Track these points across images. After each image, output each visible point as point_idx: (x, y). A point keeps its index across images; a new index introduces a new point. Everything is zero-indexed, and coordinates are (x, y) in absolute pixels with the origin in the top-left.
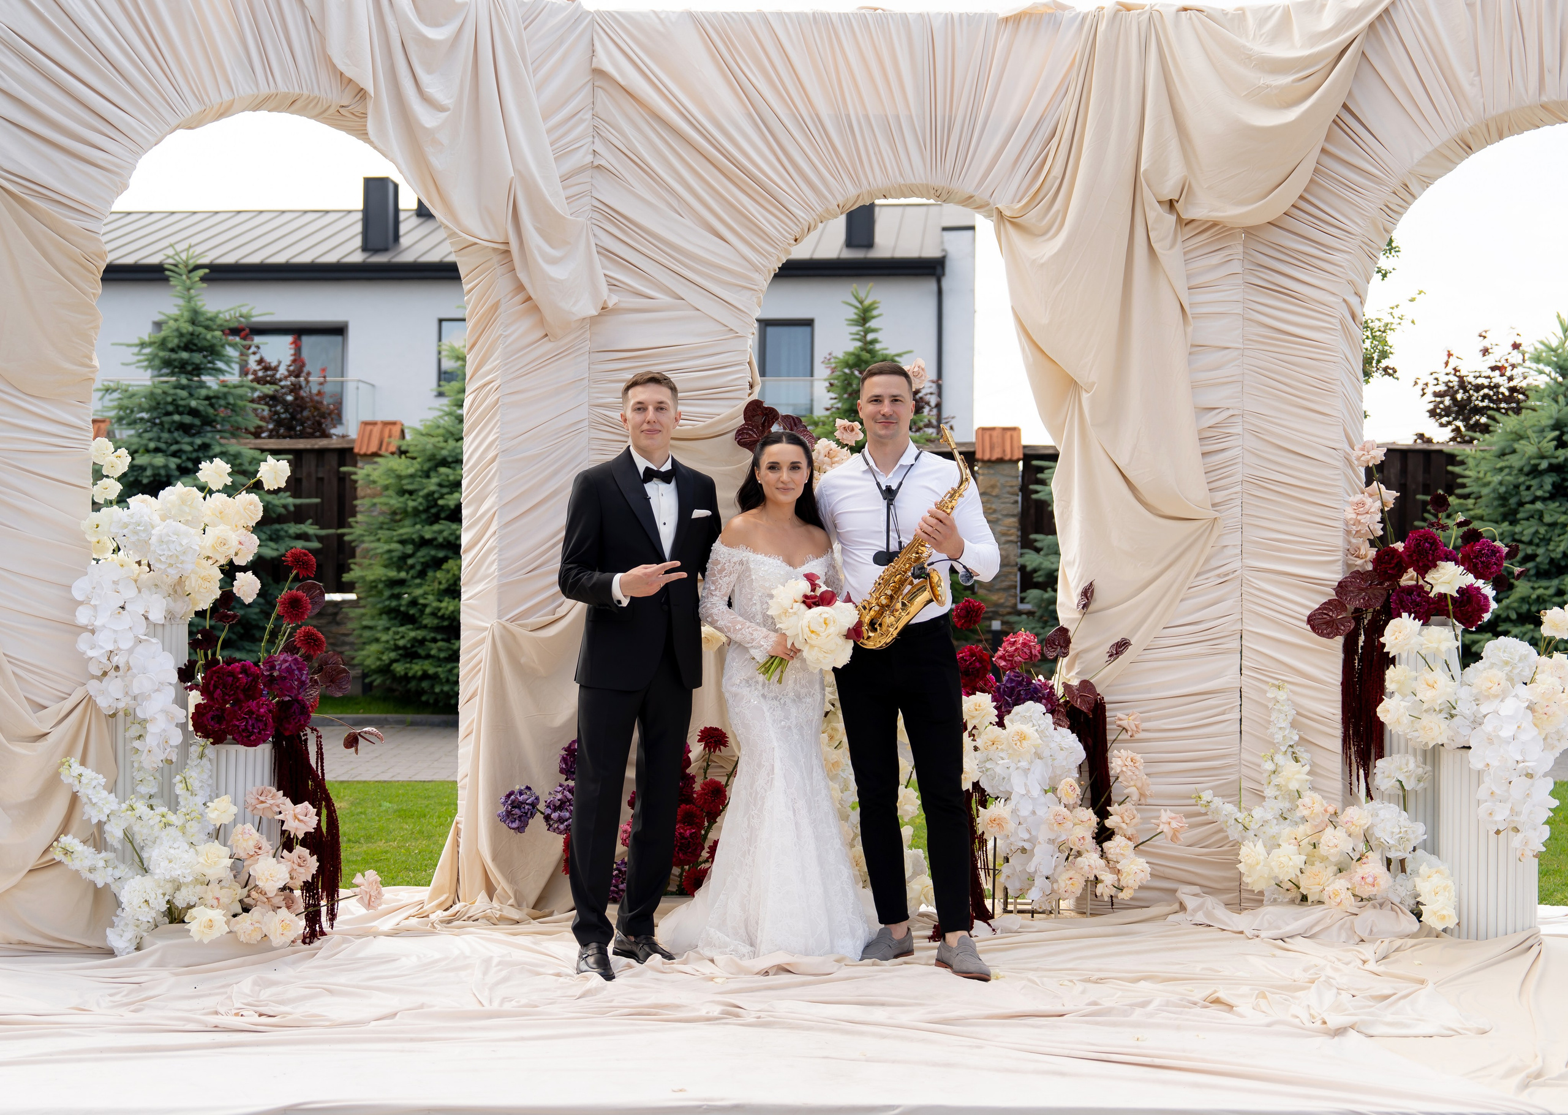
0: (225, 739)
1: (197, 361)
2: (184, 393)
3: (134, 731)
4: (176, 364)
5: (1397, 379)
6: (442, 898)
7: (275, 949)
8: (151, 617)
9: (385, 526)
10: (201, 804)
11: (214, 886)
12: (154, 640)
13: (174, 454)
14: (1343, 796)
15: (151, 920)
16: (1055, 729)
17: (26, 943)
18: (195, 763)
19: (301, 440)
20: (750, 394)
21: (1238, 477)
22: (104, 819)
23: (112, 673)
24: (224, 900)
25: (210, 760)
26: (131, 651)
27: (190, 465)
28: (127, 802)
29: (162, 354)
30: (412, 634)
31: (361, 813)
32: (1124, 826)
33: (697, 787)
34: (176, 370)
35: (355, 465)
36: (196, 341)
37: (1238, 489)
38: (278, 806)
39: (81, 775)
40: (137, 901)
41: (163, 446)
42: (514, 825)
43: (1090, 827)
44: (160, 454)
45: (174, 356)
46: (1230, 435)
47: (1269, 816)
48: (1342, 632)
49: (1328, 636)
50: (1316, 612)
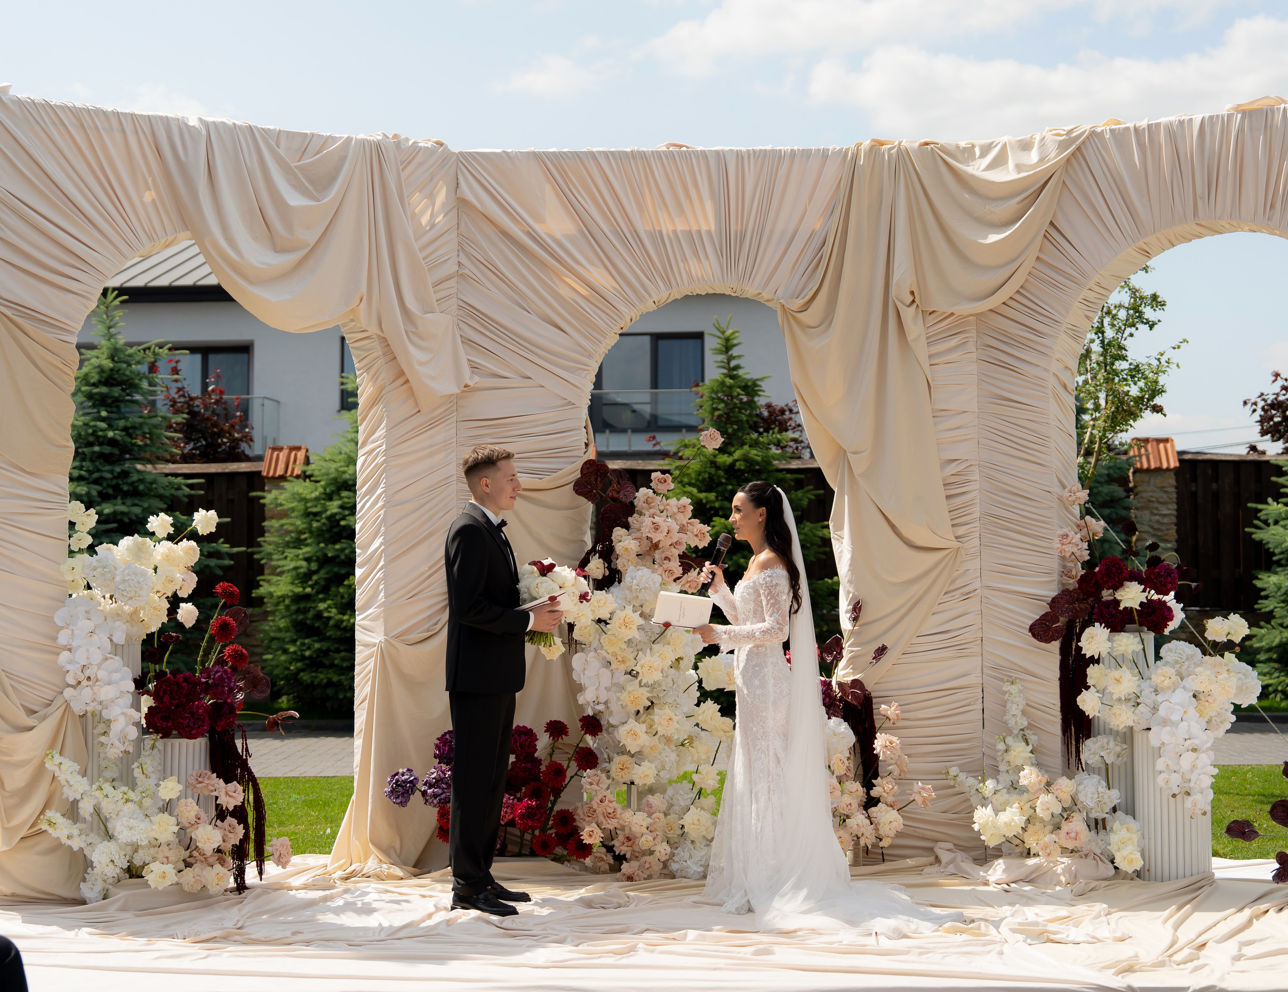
0: (171, 734)
1: (117, 395)
2: (103, 425)
3: (101, 728)
4: (97, 397)
5: (1165, 415)
6: (342, 861)
7: (211, 897)
8: (115, 640)
9: (291, 545)
10: (154, 784)
11: (164, 848)
12: (117, 658)
13: (96, 482)
14: (1063, 770)
15: (116, 876)
16: (829, 718)
17: (18, 896)
18: (148, 753)
19: (213, 465)
20: (585, 453)
21: (977, 515)
22: (78, 797)
23: (85, 683)
24: (172, 859)
25: (159, 750)
26: (99, 666)
27: (110, 491)
28: (97, 784)
29: (84, 388)
30: (317, 646)
31: (274, 803)
32: (885, 794)
33: (543, 768)
34: (97, 402)
35: (263, 490)
36: (116, 376)
37: (977, 524)
38: (213, 786)
39: (61, 764)
40: (105, 860)
41: (83, 473)
42: (398, 801)
43: (858, 797)
44: (82, 483)
45: (95, 390)
46: (969, 481)
47: (1000, 787)
48: (1057, 638)
49: (1047, 642)
50: (1036, 622)
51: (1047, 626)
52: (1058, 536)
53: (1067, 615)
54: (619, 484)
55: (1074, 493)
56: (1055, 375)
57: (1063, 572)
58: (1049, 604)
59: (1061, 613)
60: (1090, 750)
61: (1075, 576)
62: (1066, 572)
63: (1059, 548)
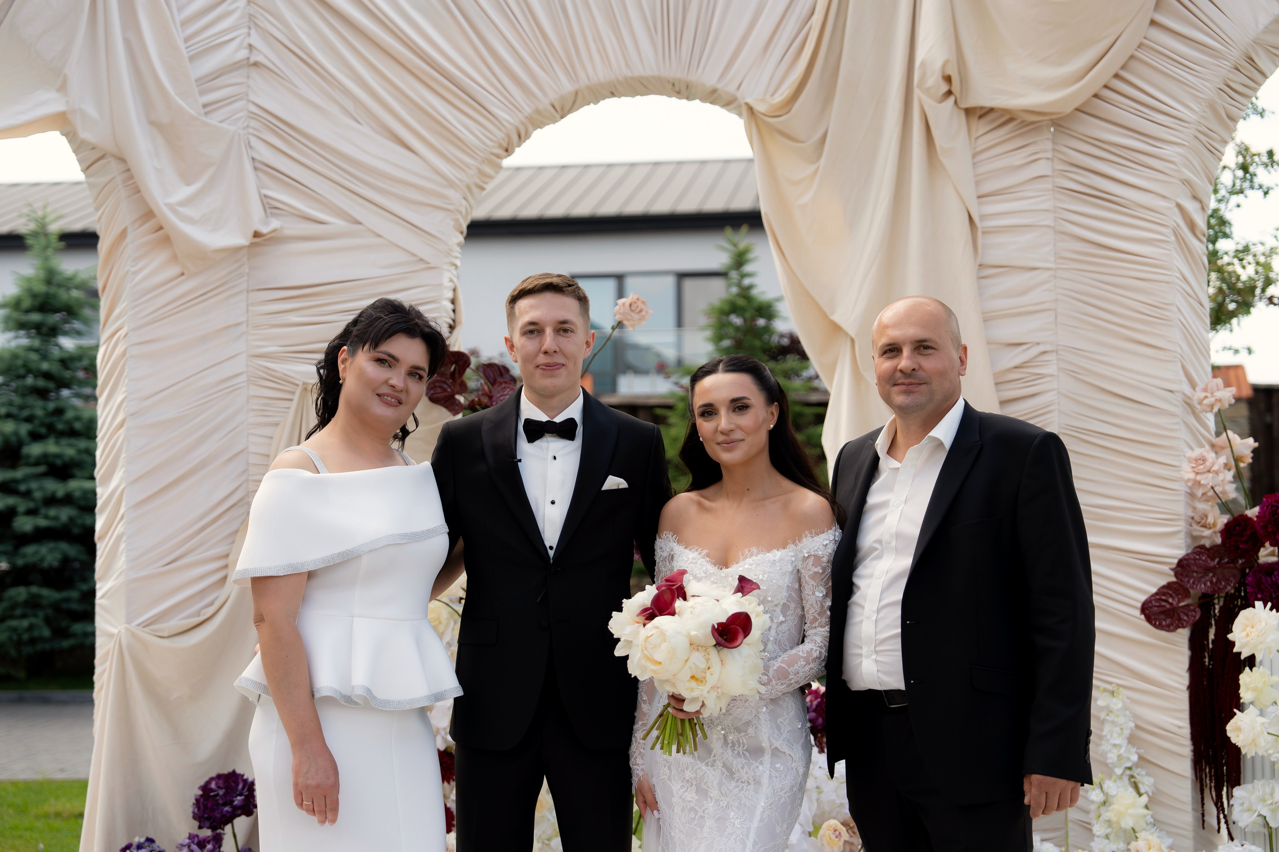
1: (52, 322)
4: (30, 325)
13: (29, 419)
14: (1194, 831)
29: (16, 315)
34: (31, 332)
36: (51, 302)
41: (14, 411)
44: (10, 420)
45: (28, 317)
46: (1042, 376)
48: (1185, 623)
49: (1167, 629)
50: (1153, 598)
51: (1171, 604)
52: (1190, 460)
53: (1203, 586)
54: (493, 384)
55: (1212, 393)
56: (1179, 206)
57: (1193, 518)
58: (1172, 569)
59: (1194, 583)
60: (1243, 804)
61: (1214, 525)
62: (1197, 518)
63: (1189, 480)
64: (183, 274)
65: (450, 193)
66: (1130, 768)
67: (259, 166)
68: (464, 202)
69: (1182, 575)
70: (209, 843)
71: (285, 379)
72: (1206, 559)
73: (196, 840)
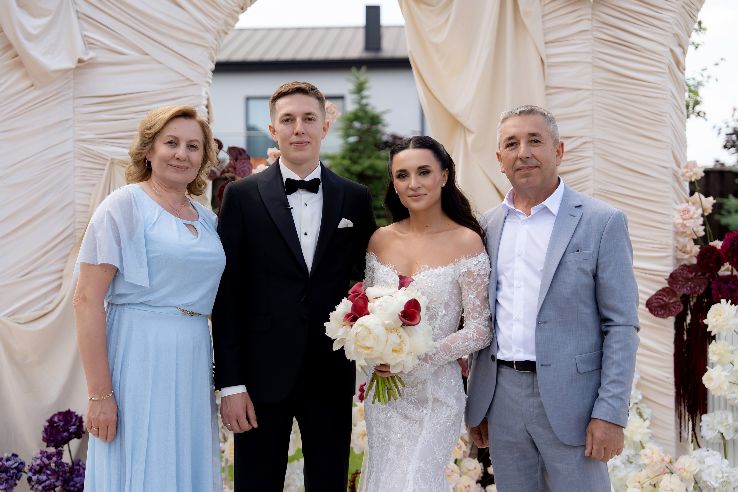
43: (475, 475)
46: (584, 158)
48: (673, 313)
49: (662, 316)
50: (653, 297)
51: (665, 301)
52: (679, 211)
53: (685, 290)
54: (236, 160)
55: (691, 169)
56: (671, 50)
57: (677, 247)
58: (667, 280)
59: (680, 288)
60: (708, 425)
61: (691, 252)
62: (680, 248)
63: (679, 224)
64: (32, 85)
65: (207, 35)
66: (636, 404)
67: (82, 16)
68: (215, 42)
69: (672, 283)
70: (54, 456)
71: (99, 156)
72: (687, 273)
73: (45, 455)
